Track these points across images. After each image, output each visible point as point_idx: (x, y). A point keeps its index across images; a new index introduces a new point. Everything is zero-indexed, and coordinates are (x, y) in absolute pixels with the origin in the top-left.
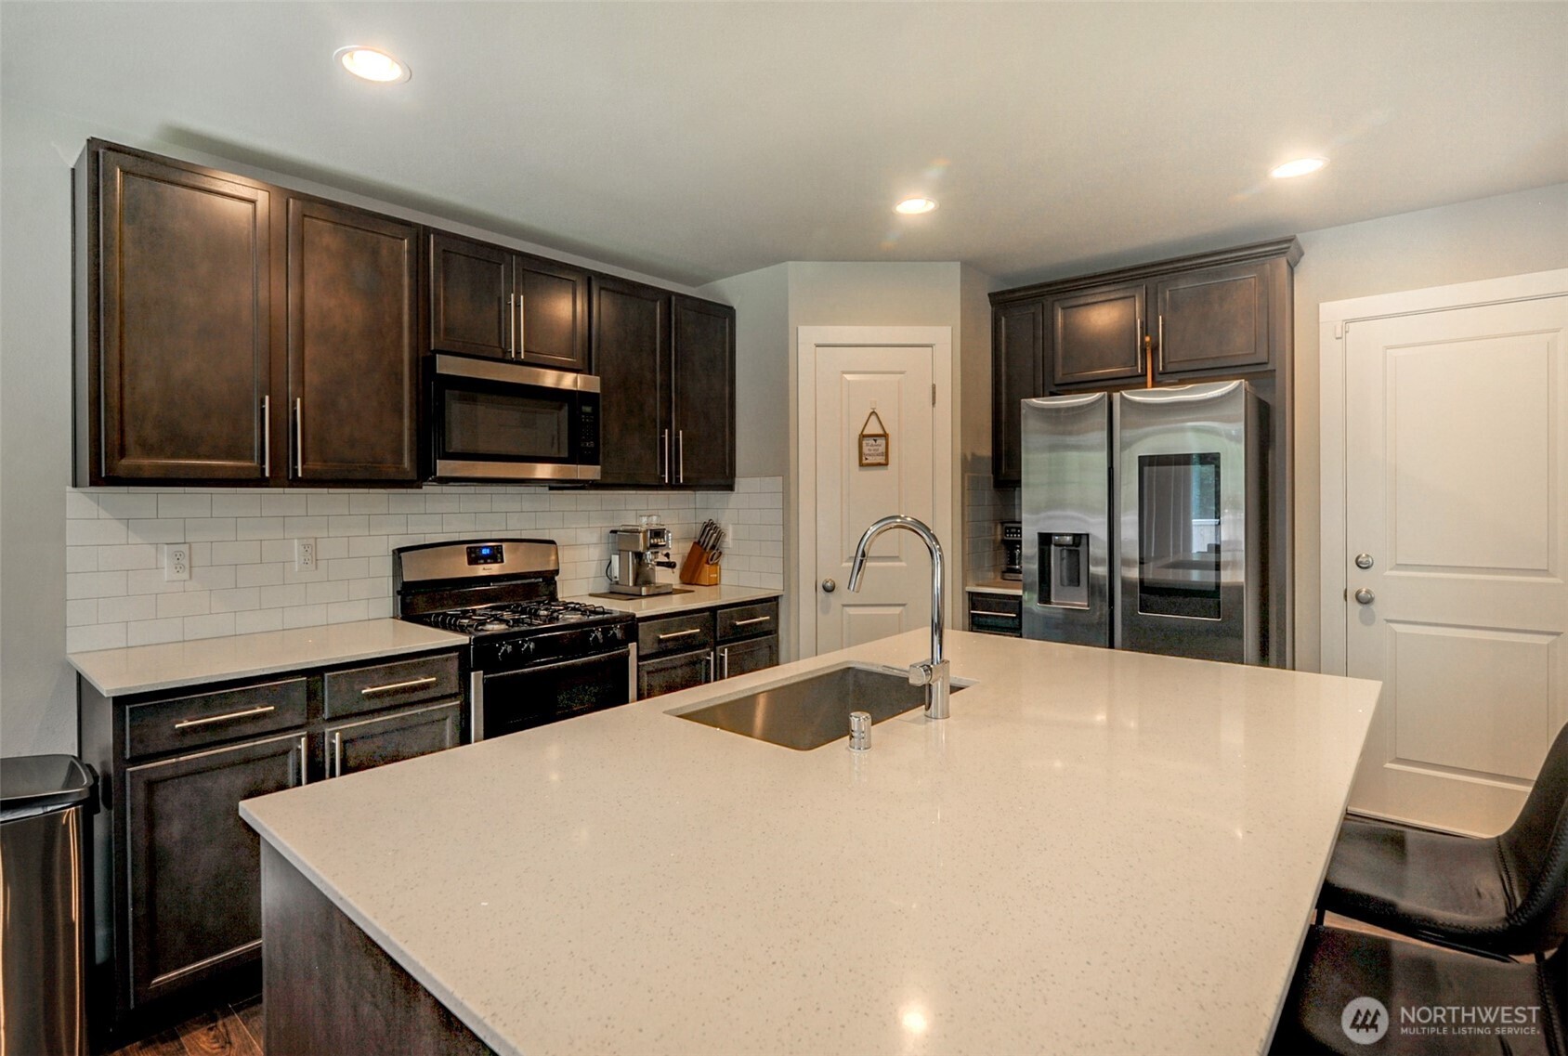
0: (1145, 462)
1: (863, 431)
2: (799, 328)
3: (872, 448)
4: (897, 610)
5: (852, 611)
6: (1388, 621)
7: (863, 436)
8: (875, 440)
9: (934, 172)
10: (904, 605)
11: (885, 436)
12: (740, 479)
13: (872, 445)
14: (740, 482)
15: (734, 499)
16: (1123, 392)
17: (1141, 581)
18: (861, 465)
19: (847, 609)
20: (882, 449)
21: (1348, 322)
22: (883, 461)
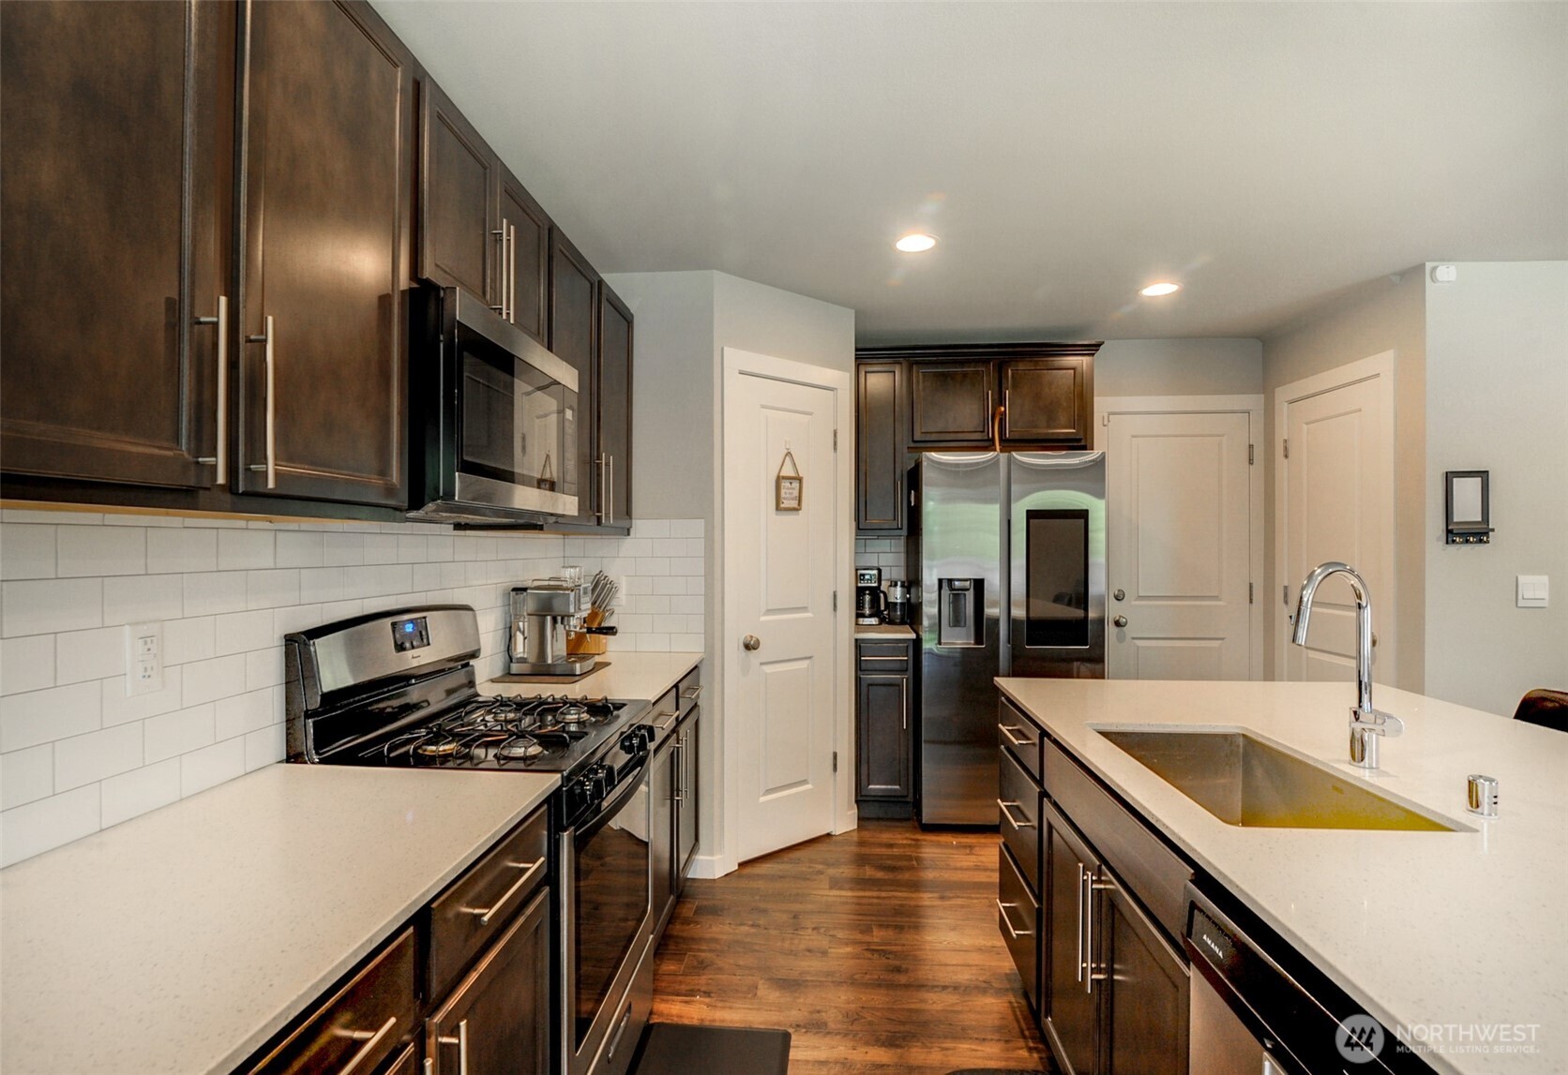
0: (1031, 515)
1: (779, 473)
2: (725, 348)
3: (788, 491)
4: (804, 664)
5: (768, 669)
6: (1133, 638)
7: (779, 480)
8: (791, 483)
9: (931, 206)
10: (810, 658)
11: (800, 480)
12: (638, 521)
13: (788, 489)
14: (639, 525)
15: (627, 544)
16: (1014, 453)
17: (1028, 617)
18: (778, 508)
19: (764, 667)
20: (796, 493)
21: (1110, 414)
22: (796, 506)
